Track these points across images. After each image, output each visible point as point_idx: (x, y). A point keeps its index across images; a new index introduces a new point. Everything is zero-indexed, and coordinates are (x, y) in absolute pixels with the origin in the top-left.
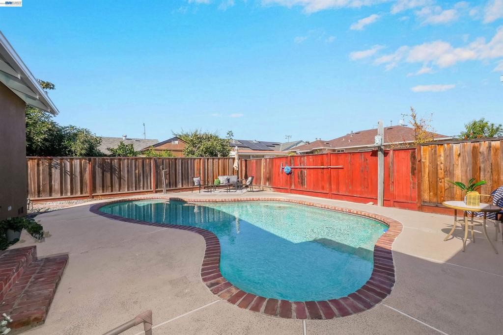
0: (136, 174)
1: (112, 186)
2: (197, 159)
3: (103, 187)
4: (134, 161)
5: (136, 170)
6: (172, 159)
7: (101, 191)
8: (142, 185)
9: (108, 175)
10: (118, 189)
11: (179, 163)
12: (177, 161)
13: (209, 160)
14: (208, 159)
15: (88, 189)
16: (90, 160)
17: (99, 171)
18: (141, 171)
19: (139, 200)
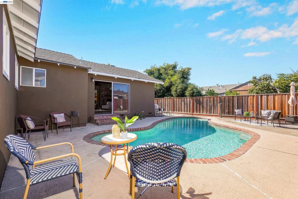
0: (210, 105)
1: (200, 111)
2: (251, 96)
3: (196, 111)
4: (209, 98)
5: (210, 103)
6: (231, 96)
7: (196, 112)
8: (213, 112)
9: (198, 105)
10: (202, 112)
11: (236, 99)
12: (234, 98)
13: (263, 97)
14: (261, 96)
15: (191, 111)
16: (192, 99)
17: (195, 103)
18: (212, 104)
19: (201, 118)
